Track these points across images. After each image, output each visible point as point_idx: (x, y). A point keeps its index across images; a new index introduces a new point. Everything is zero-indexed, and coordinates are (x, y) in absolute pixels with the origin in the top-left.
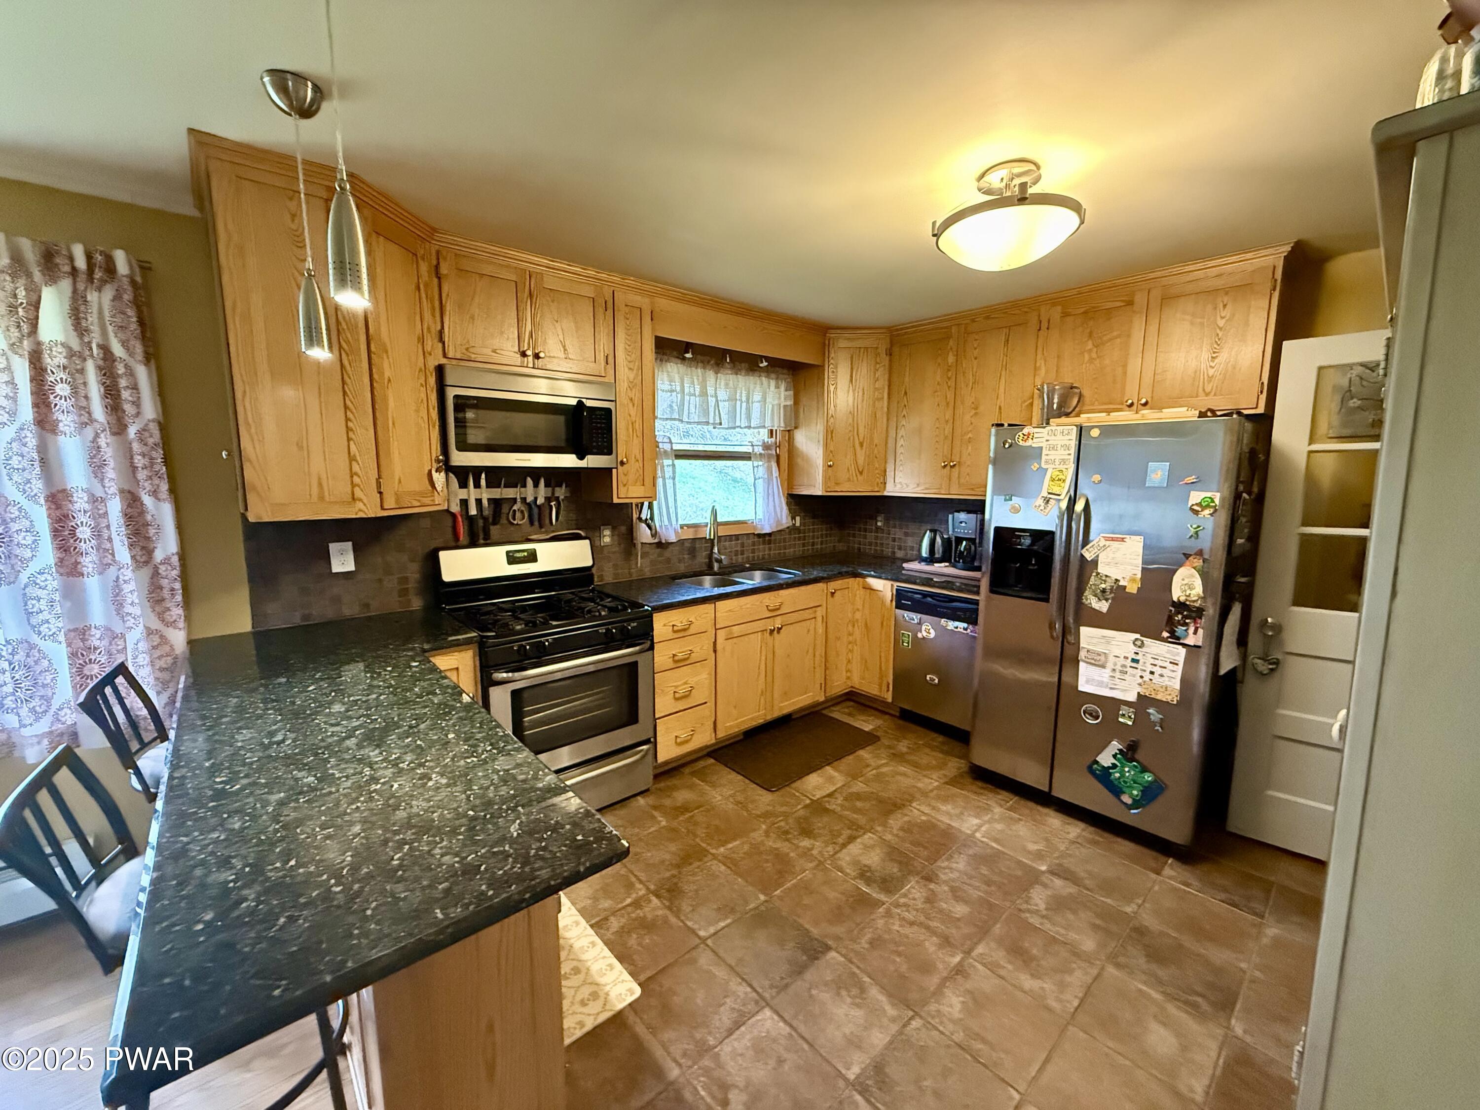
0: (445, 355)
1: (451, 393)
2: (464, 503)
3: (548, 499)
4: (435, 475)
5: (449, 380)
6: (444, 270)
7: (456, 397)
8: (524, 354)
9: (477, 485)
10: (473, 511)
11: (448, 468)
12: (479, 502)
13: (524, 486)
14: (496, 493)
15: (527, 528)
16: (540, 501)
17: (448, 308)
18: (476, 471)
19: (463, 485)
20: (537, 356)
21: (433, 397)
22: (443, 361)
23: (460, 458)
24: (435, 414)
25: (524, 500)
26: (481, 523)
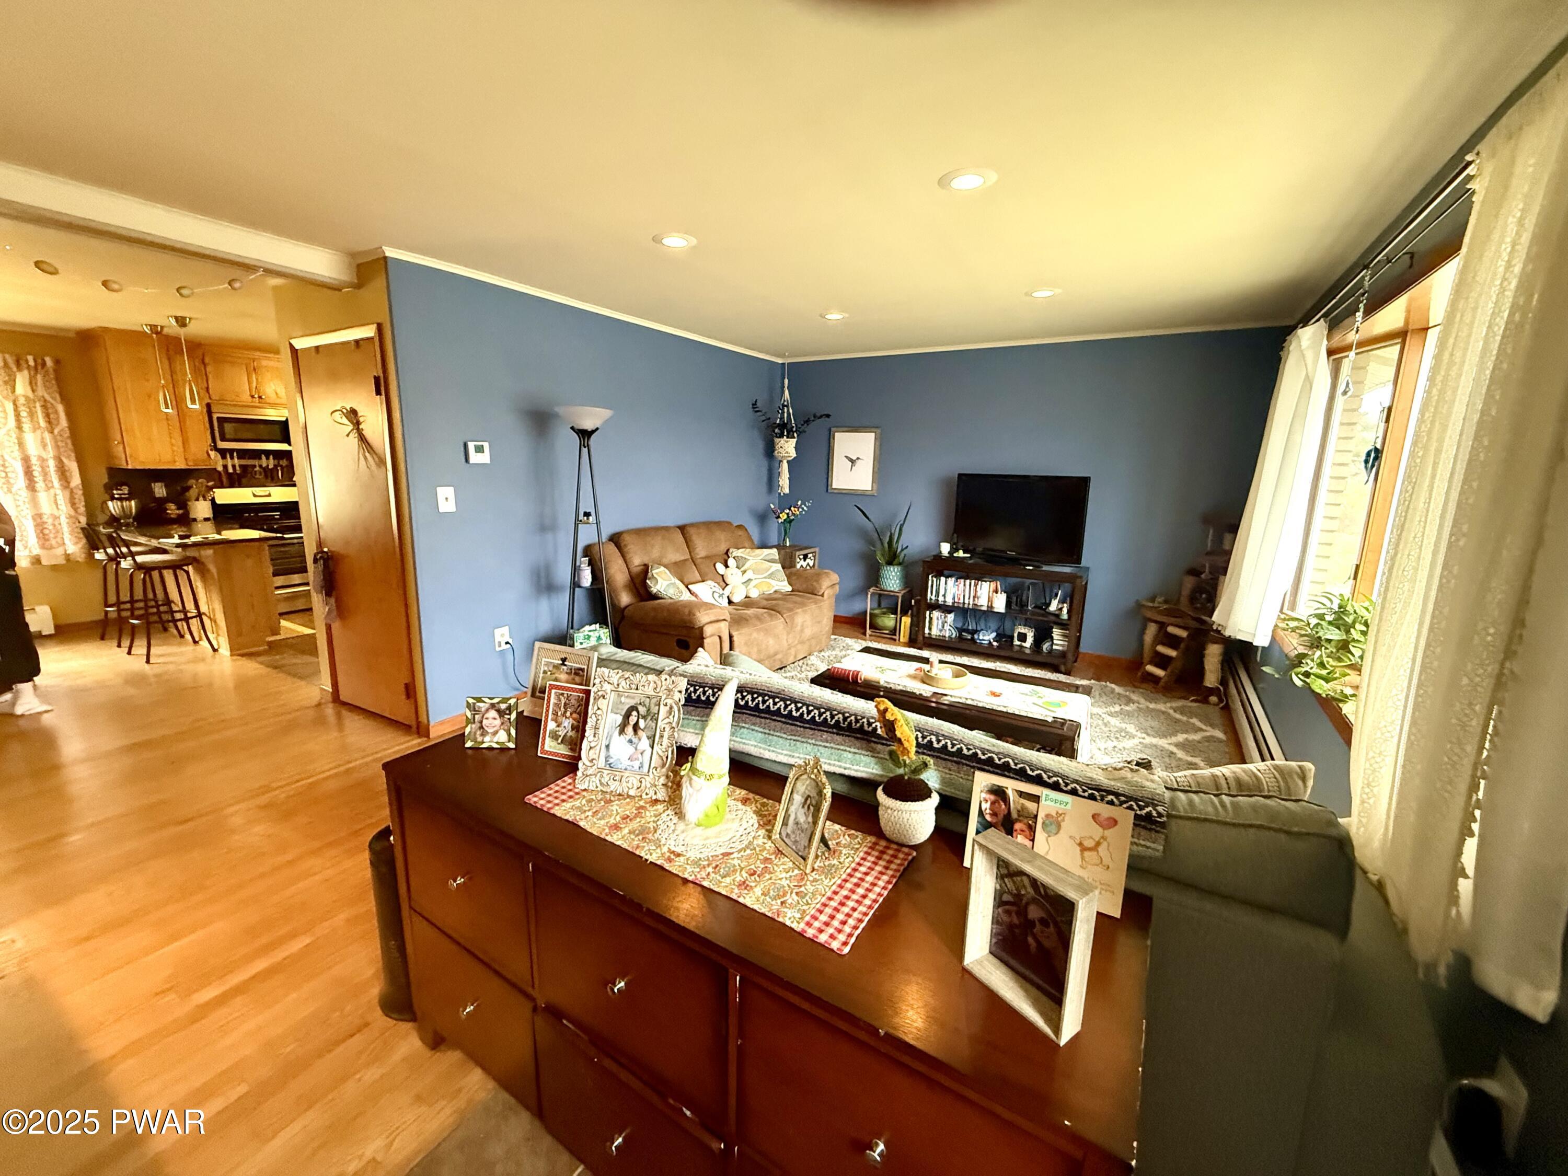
0: (210, 398)
1: (215, 416)
2: (225, 467)
3: (275, 466)
4: (210, 452)
5: (214, 409)
6: (207, 360)
7: (218, 418)
8: (253, 397)
9: (232, 458)
10: (231, 470)
11: (216, 448)
12: (234, 466)
13: (260, 458)
14: (244, 462)
15: (264, 480)
16: (271, 466)
17: (210, 376)
18: (231, 451)
19: (224, 457)
20: (260, 397)
21: (207, 418)
22: (209, 401)
23: (222, 445)
24: (208, 425)
25: (261, 466)
26: (236, 477)
